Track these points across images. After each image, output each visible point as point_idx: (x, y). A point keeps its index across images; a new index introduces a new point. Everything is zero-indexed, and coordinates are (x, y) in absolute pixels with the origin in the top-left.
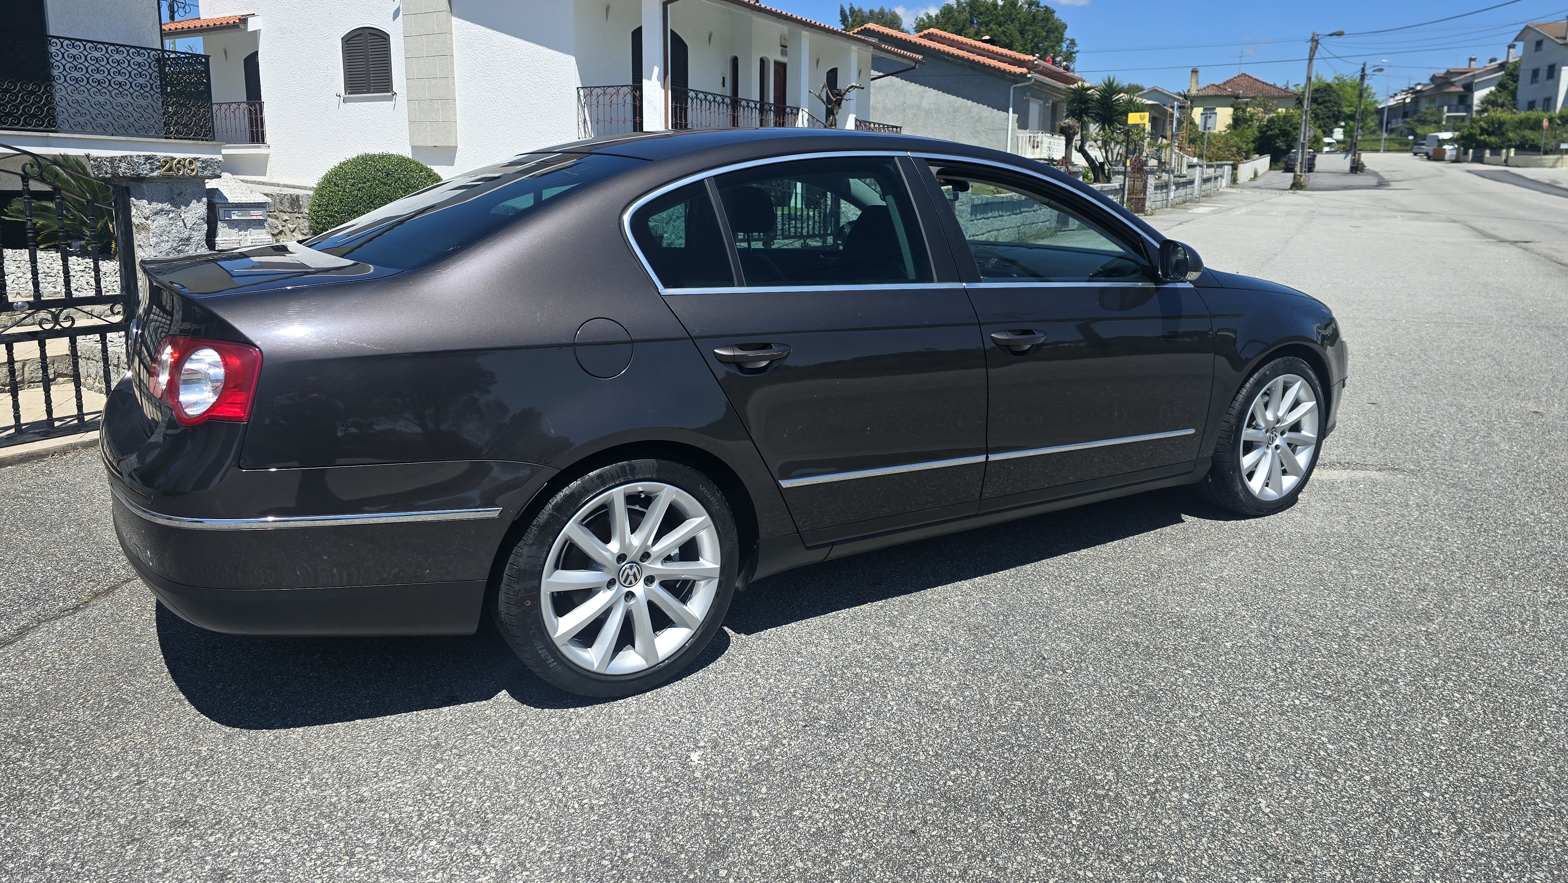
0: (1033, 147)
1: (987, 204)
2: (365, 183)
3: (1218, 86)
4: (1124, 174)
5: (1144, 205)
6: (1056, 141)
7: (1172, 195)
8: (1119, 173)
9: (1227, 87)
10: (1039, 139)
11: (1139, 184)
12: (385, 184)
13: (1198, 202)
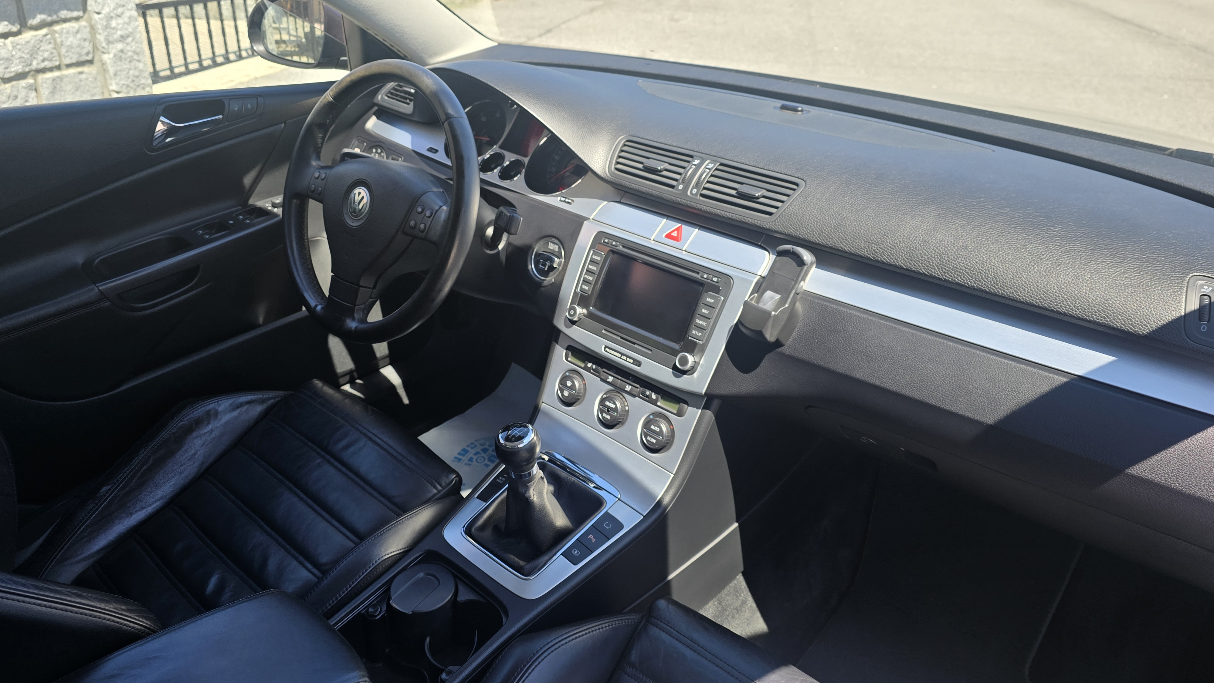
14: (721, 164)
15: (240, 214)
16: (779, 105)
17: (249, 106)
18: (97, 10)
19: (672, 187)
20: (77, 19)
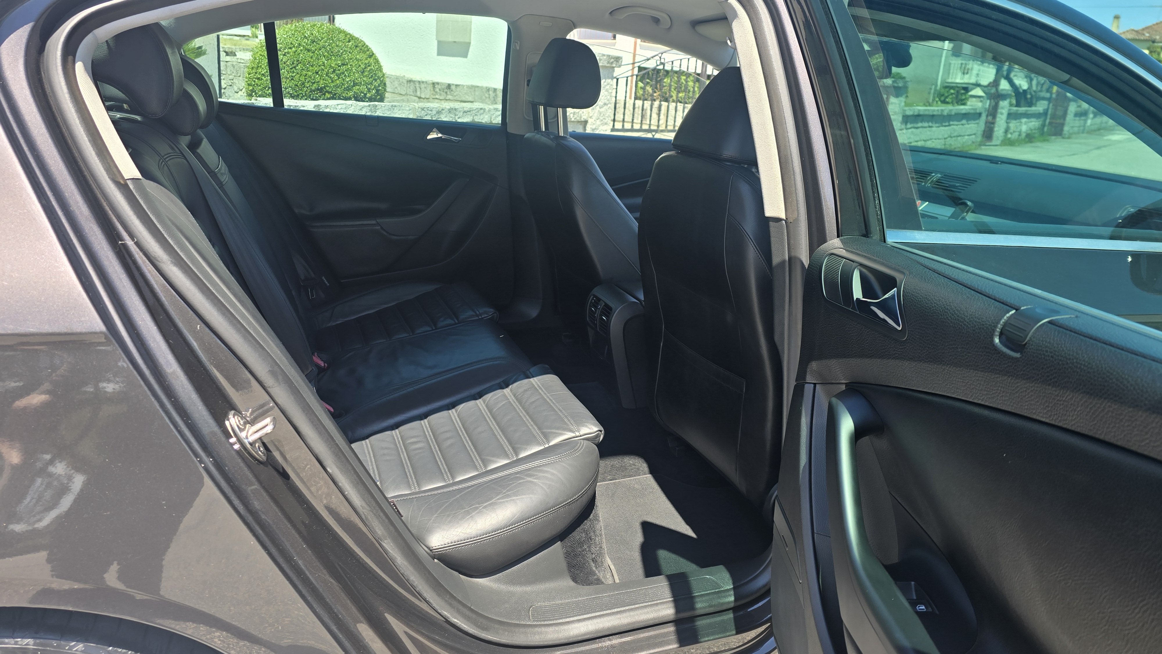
0: (964, 73)
1: (919, 116)
2: (291, 48)
3: (1137, 32)
4: (1049, 100)
5: (1062, 130)
6: (986, 69)
7: (1089, 122)
8: (1044, 99)
9: (1145, 32)
10: (970, 66)
11: (1060, 113)
12: (309, 50)
13: (1113, 130)
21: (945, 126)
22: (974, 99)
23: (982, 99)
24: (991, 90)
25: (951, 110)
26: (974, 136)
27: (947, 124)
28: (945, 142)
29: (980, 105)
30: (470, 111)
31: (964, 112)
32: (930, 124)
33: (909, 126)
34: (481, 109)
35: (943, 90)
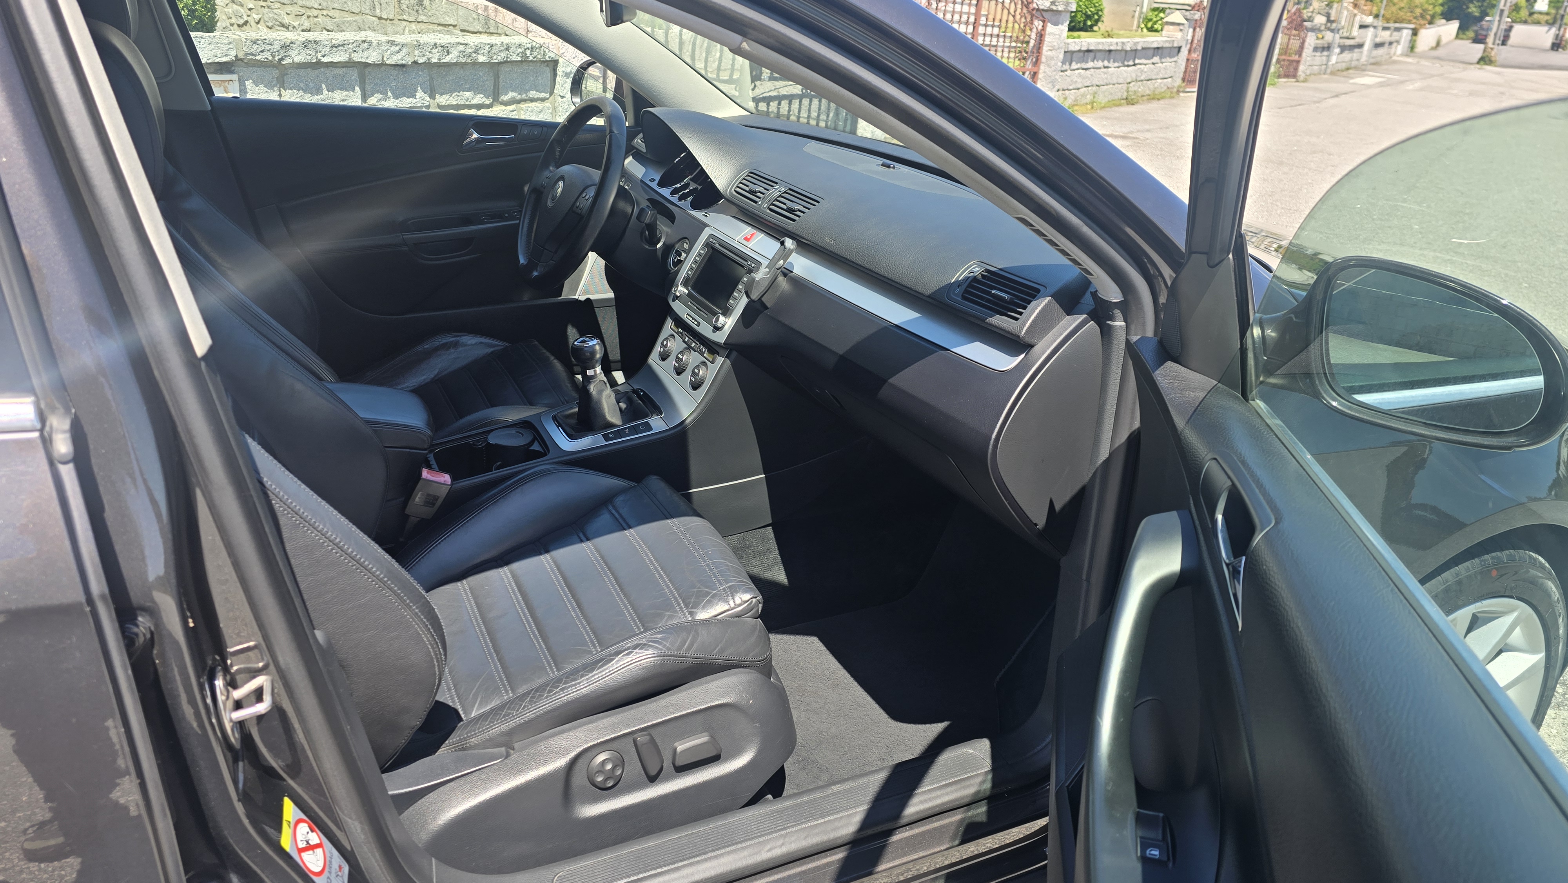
5: (1296, 69)
7: (1334, 59)
11: (1295, 44)
13: (1364, 70)
14: (790, 189)
15: (516, 212)
16: (881, 162)
17: (536, 133)
18: (561, 95)
19: (756, 202)
20: (543, 100)
21: (1128, 66)
22: (1171, 27)
23: (1181, 27)
24: (1195, 14)
25: (1136, 43)
26: (1170, 80)
27: (1131, 63)
28: (1128, 88)
29: (1179, 35)
30: (343, 45)
31: (1155, 45)
32: (1106, 63)
33: (1074, 66)
34: (364, 41)
35: (1151, 15)
